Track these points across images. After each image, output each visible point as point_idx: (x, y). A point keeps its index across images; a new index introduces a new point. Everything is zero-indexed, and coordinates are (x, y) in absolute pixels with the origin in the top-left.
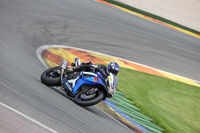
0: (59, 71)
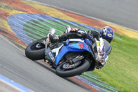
0: (44, 42)
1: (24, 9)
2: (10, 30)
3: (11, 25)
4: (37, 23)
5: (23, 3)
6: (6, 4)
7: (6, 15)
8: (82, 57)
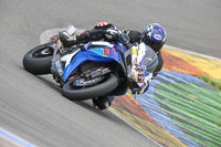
0: (55, 45)
8: (106, 70)
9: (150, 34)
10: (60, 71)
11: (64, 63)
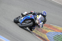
1: (54, 30)
2: (48, 39)
3: (48, 36)
4: (60, 36)
5: (54, 27)
6: (46, 27)
7: (46, 32)
8: (30, 21)
9: (42, 13)
10: (20, 21)
11: (21, 19)
